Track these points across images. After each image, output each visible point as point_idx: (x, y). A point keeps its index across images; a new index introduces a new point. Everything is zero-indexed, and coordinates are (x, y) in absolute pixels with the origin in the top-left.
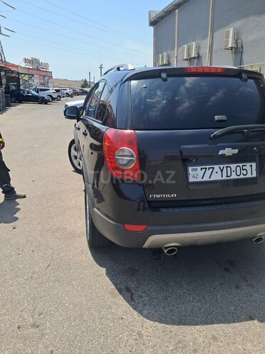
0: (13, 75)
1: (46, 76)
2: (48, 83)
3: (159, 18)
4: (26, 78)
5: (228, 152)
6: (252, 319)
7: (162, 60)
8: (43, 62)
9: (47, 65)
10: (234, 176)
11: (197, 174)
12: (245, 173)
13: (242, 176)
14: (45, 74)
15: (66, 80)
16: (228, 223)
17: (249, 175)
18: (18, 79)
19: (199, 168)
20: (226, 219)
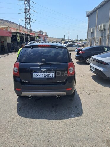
0: (33, 37)
1: (45, 37)
2: (46, 40)
3: (90, 14)
4: (37, 38)
5: (43, 70)
6: (46, 119)
7: (91, 31)
8: (45, 32)
9: (46, 33)
10: (46, 77)
11: (35, 76)
12: (50, 76)
13: (49, 77)
14: (45, 36)
15: (56, 38)
16: (44, 90)
17: (52, 77)
18: (34, 38)
19: (36, 74)
20: (44, 89)
